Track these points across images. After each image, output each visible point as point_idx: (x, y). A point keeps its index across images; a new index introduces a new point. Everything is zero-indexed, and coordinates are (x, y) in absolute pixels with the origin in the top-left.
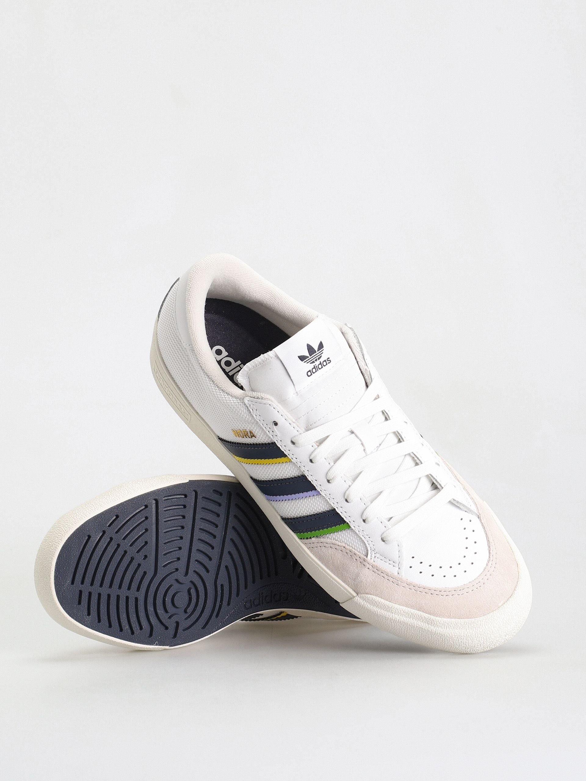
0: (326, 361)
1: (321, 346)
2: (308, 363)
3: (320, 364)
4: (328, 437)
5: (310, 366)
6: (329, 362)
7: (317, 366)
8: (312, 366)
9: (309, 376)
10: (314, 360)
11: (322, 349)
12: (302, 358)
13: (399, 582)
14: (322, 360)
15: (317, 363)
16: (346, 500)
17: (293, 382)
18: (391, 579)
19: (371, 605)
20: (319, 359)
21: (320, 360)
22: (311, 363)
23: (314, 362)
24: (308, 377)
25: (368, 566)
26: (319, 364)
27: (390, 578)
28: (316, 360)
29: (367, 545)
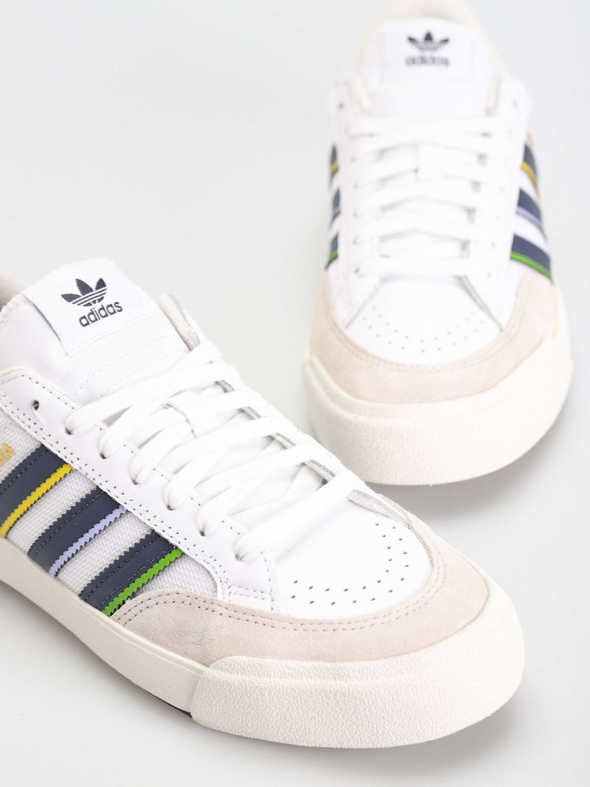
0: (114, 306)
1: (101, 284)
2: (79, 305)
3: (103, 308)
4: (125, 410)
5: (86, 311)
6: (119, 309)
7: (97, 312)
8: (88, 310)
9: (84, 325)
10: (90, 301)
11: (103, 289)
12: (69, 298)
13: (275, 621)
14: (105, 303)
15: (97, 306)
16: (169, 507)
17: (57, 333)
18: (261, 620)
19: (233, 674)
20: (100, 300)
21: (102, 302)
22: (84, 306)
23: (89, 304)
24: (81, 326)
25: (219, 609)
26: (101, 309)
27: (258, 619)
28: (94, 302)
29: (214, 575)
